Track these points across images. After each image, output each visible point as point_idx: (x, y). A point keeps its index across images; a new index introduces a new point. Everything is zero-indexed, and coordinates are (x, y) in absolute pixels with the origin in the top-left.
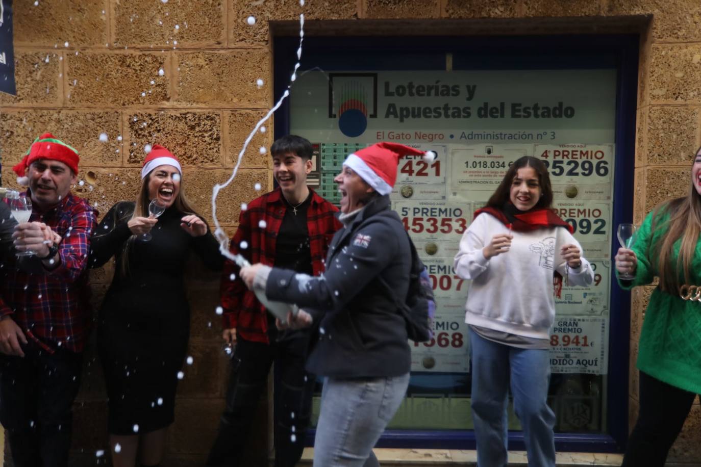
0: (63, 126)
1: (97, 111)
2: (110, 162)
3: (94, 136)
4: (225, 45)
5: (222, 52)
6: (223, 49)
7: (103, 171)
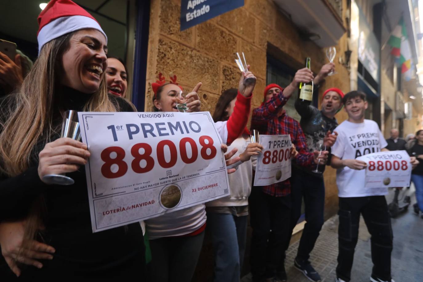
0: (193, 61)
1: (210, 58)
2: (214, 90)
3: (207, 72)
4: (256, 44)
5: (254, 47)
6: (255, 46)
7: (211, 95)
